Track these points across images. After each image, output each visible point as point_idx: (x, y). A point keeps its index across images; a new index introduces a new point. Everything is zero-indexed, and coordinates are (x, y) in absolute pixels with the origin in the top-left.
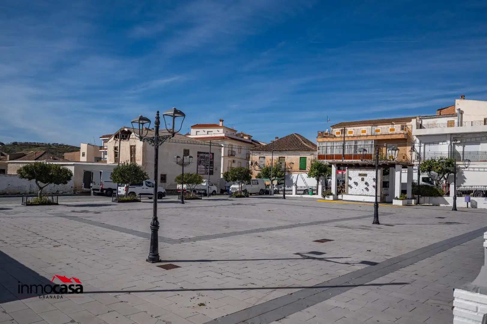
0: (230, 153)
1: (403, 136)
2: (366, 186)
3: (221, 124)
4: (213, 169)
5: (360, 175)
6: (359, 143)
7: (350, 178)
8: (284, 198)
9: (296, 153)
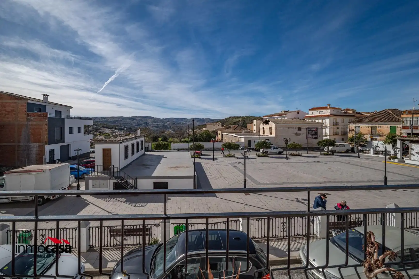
0: (335, 124)
3: (328, 107)
4: (317, 136)
7: (413, 149)
8: (359, 157)
9: (386, 123)
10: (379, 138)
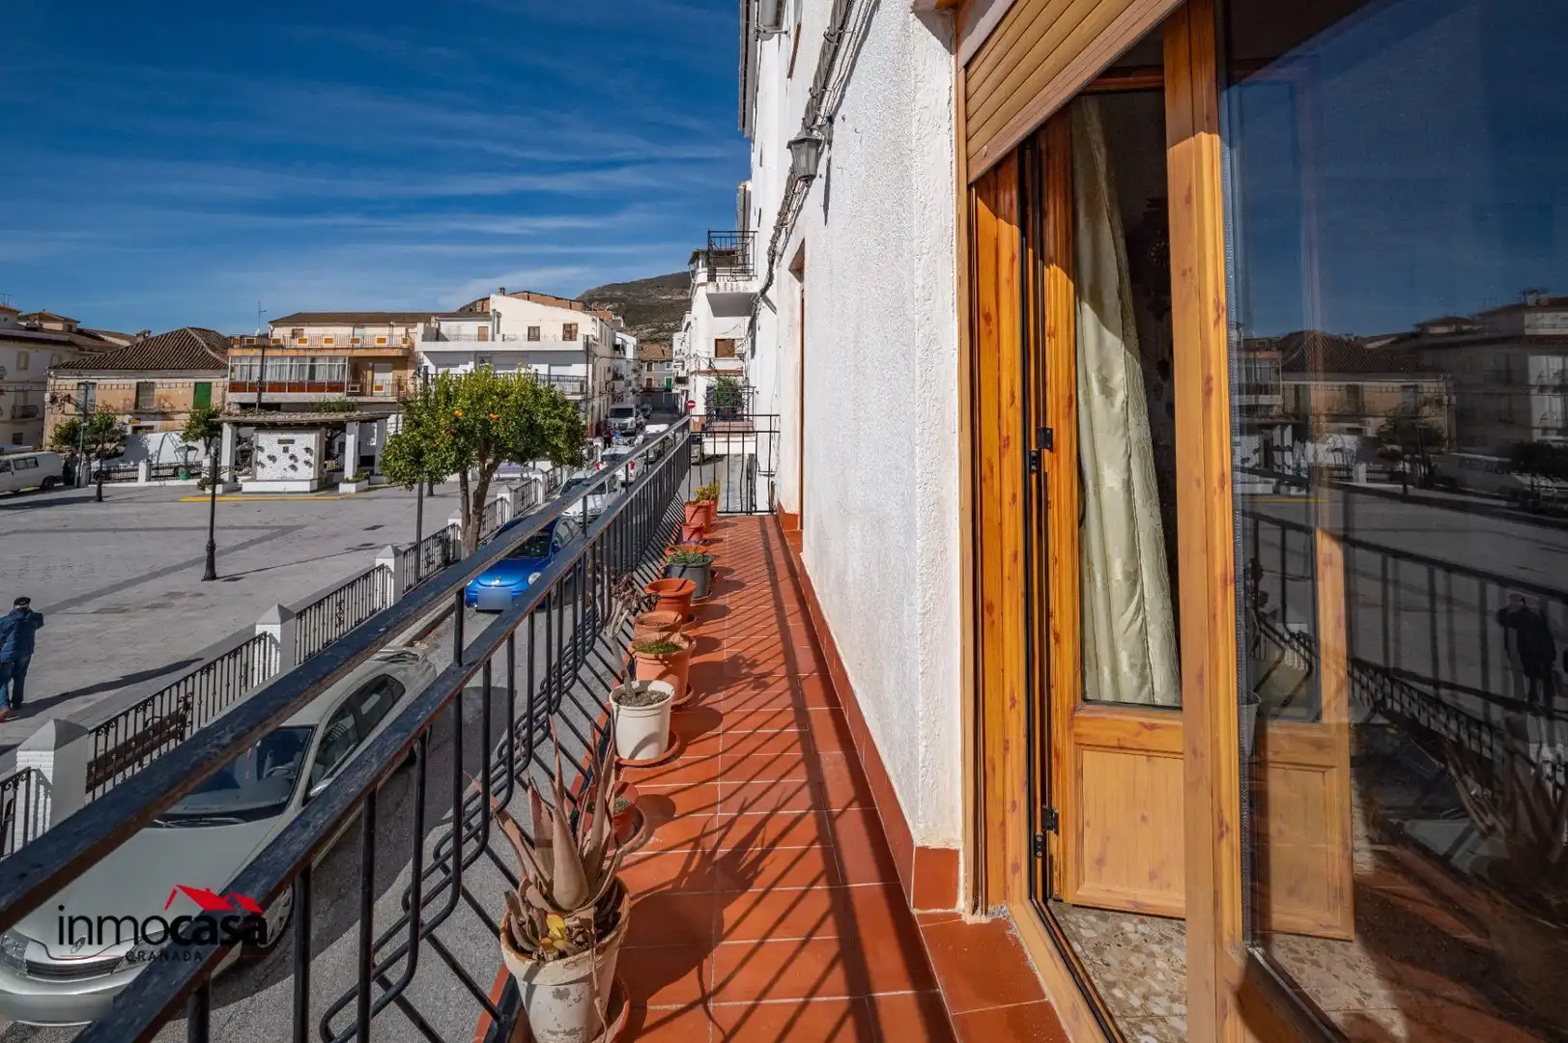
1: (402, 353)
2: (292, 462)
5: (280, 442)
6: (319, 363)
7: (261, 449)
8: (99, 499)
9: (185, 373)
10: (157, 424)
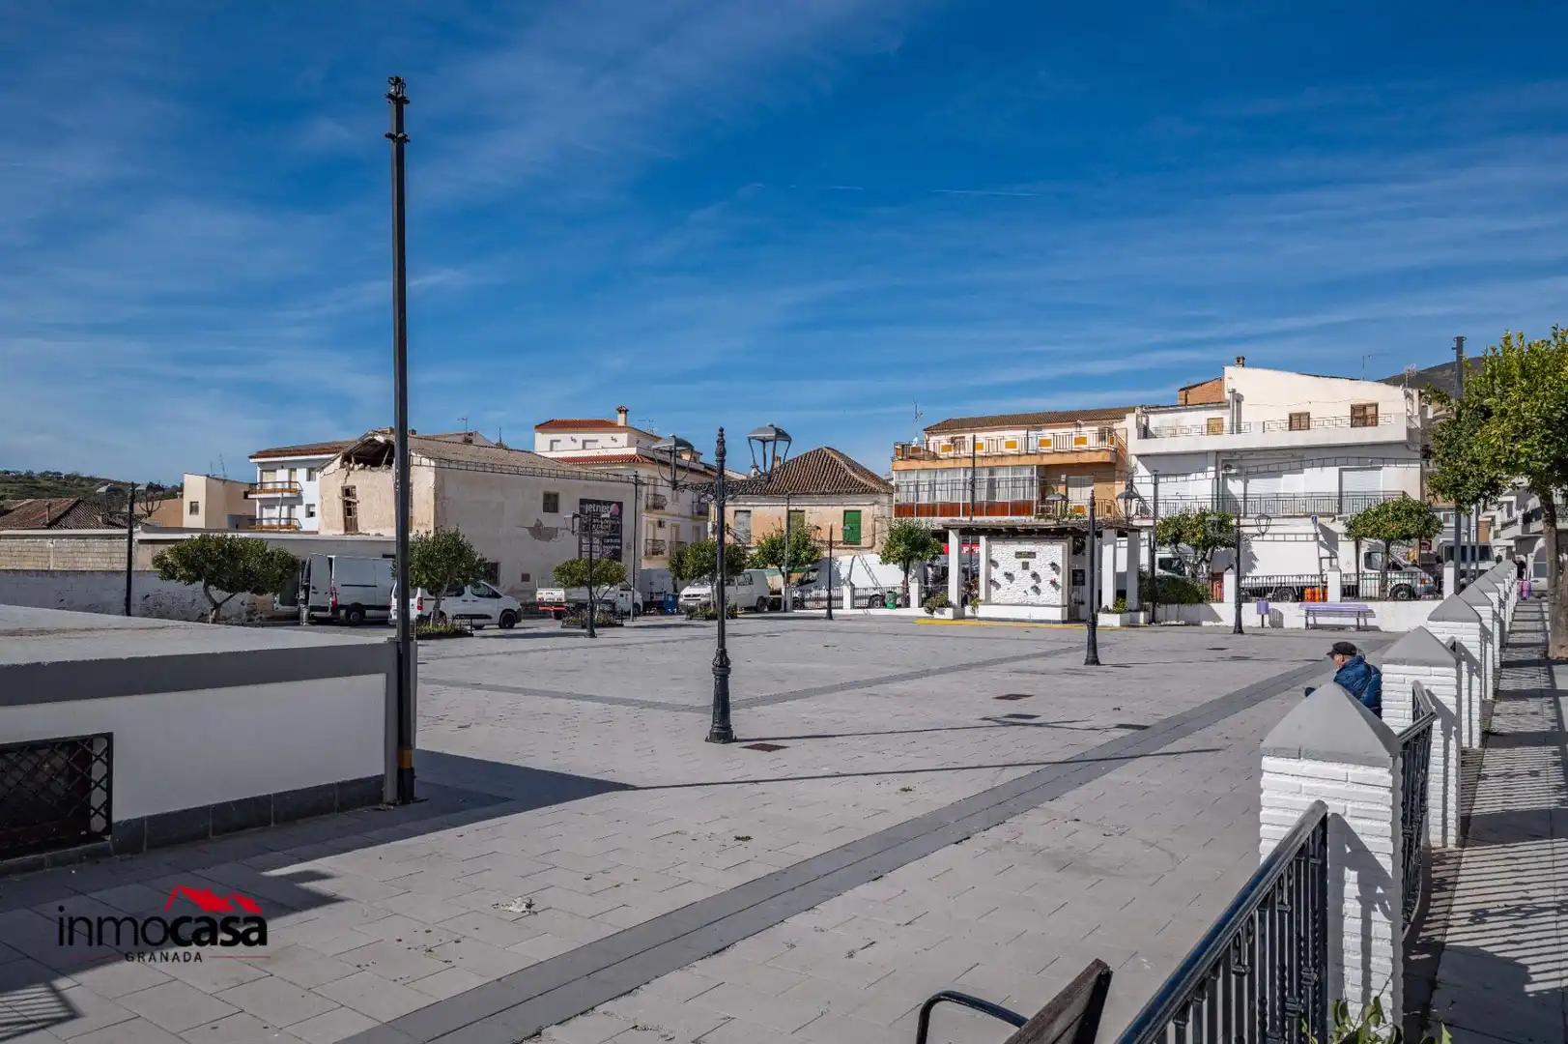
0: (650, 502)
1: (1107, 458)
2: (1033, 582)
3: (621, 420)
4: (620, 544)
5: (1019, 555)
6: (1000, 475)
7: (993, 563)
8: (830, 617)
9: (834, 499)
